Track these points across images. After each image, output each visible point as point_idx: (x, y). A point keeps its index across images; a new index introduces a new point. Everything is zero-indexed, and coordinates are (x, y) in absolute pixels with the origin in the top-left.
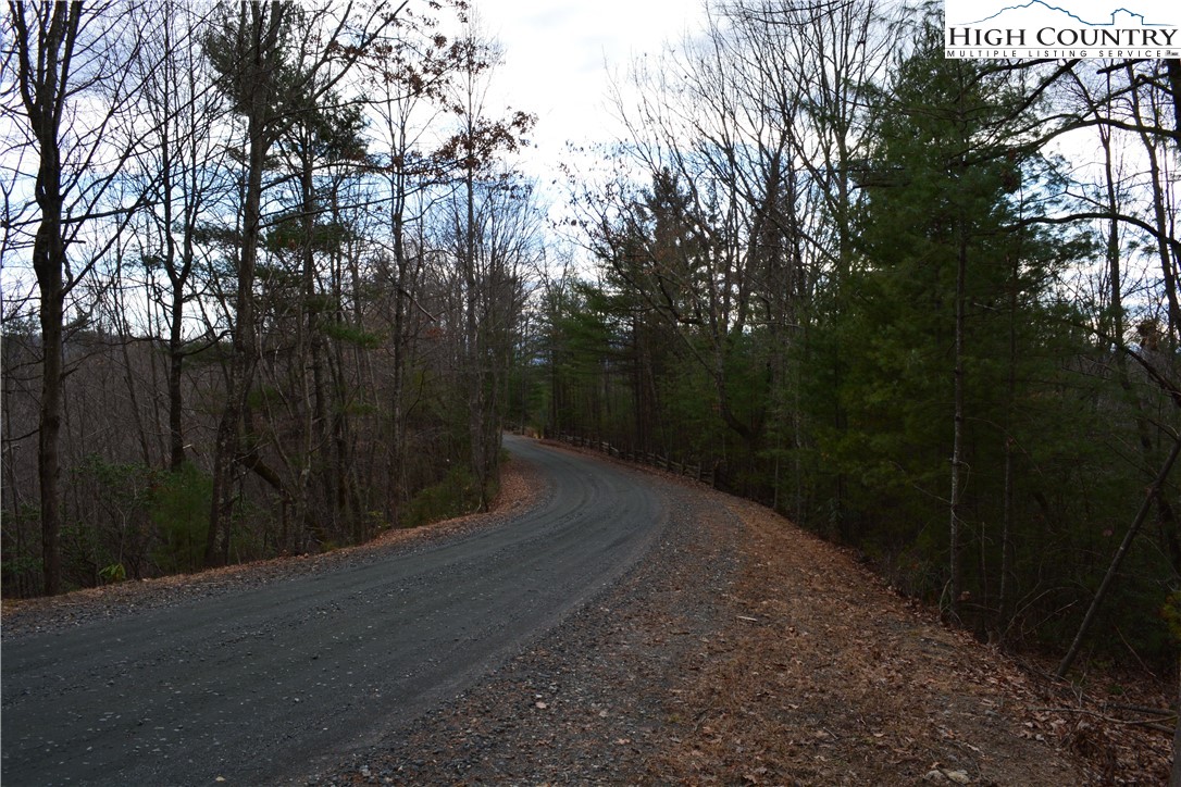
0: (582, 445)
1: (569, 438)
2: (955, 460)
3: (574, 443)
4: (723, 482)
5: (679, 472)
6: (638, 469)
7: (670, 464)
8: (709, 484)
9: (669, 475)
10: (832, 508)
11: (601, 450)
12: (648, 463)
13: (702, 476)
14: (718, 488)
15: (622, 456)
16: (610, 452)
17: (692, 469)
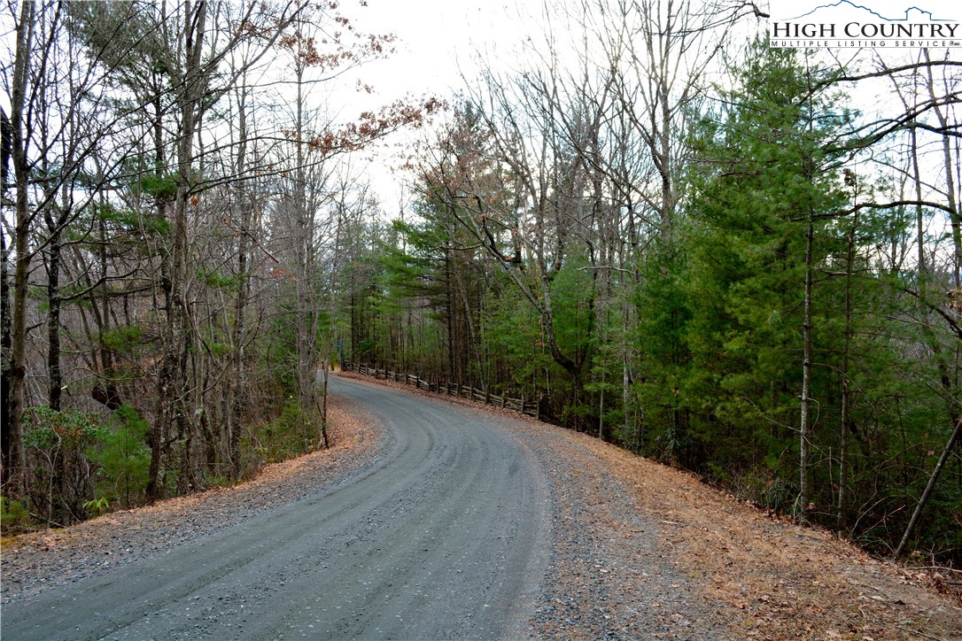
0: (387, 378)
1: (370, 370)
2: (804, 397)
3: (377, 376)
4: (548, 414)
5: (500, 405)
6: (452, 402)
7: (488, 397)
8: (532, 415)
9: (488, 406)
10: (670, 436)
11: (408, 383)
12: (464, 396)
13: (525, 408)
14: (542, 419)
15: (432, 388)
16: (418, 385)
17: (513, 402)
